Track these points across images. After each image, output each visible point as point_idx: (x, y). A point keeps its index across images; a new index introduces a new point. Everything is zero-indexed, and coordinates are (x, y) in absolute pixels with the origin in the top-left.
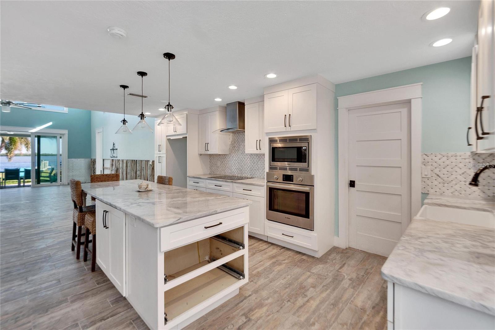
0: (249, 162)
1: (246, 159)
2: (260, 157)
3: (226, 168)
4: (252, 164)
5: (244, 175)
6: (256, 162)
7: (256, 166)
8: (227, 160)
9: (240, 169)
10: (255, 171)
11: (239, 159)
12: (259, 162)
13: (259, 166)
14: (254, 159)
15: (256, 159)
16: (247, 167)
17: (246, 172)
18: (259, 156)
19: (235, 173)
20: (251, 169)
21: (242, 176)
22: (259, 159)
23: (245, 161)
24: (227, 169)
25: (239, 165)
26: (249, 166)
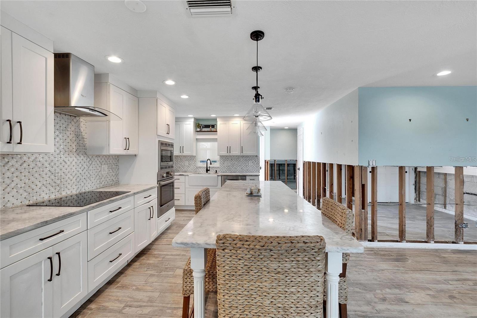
0: (74, 168)
1: (69, 163)
2: (92, 159)
3: (8, 189)
4: (80, 171)
5: (64, 194)
6: (87, 168)
7: (87, 173)
8: (13, 170)
9: (54, 184)
10: (85, 181)
11: (52, 164)
12: (91, 166)
13: (91, 173)
14: (82, 162)
15: (86, 163)
16: (71, 178)
17: (69, 187)
18: (90, 157)
19: (43, 195)
20: (78, 180)
21: (60, 196)
22: (90, 162)
23: (66, 166)
24: (14, 192)
25: (53, 177)
26: (74, 174)
